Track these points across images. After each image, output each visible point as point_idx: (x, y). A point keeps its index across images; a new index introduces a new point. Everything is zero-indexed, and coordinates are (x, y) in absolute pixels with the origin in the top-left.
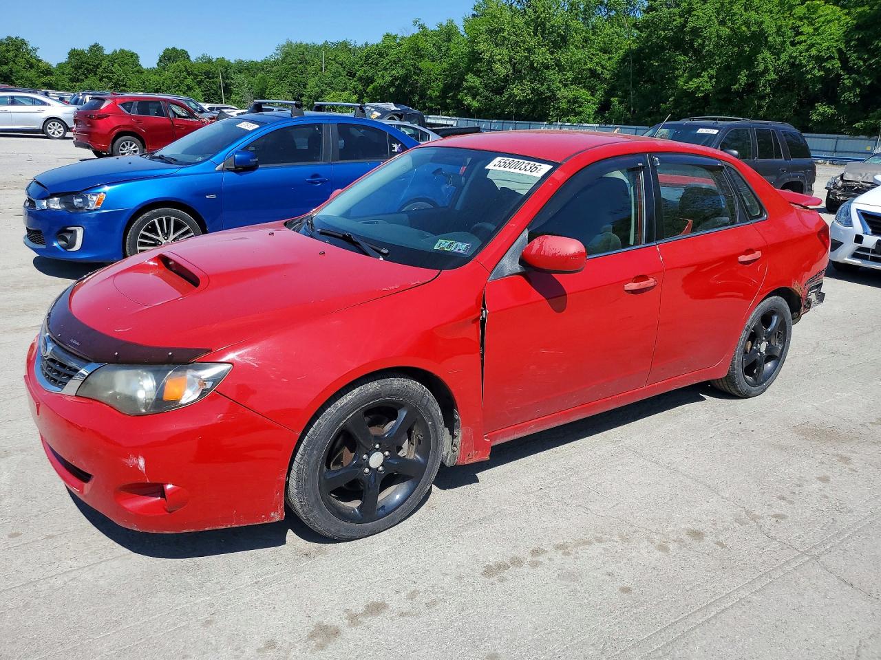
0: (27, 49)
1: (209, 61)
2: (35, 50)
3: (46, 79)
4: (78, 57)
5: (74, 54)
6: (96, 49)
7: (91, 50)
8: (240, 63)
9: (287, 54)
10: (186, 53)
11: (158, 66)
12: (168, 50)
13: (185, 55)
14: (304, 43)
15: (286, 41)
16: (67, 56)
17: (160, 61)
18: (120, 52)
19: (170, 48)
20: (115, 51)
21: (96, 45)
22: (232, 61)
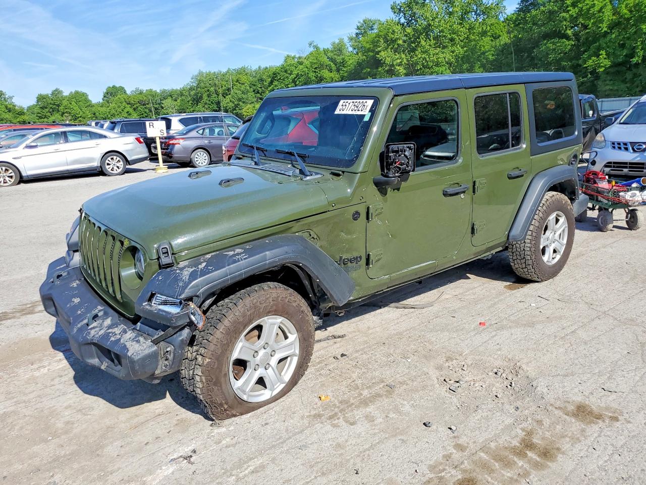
0: (5, 98)
1: (141, 93)
2: (11, 98)
3: (21, 118)
4: (44, 100)
5: (41, 98)
6: (56, 92)
7: (53, 94)
8: (164, 91)
9: (200, 81)
10: (123, 88)
11: (103, 100)
12: (110, 87)
13: (122, 89)
14: (212, 72)
15: (198, 72)
16: (36, 100)
17: (104, 97)
18: (75, 93)
19: (111, 86)
20: (71, 92)
21: (56, 90)
22: (158, 91)
